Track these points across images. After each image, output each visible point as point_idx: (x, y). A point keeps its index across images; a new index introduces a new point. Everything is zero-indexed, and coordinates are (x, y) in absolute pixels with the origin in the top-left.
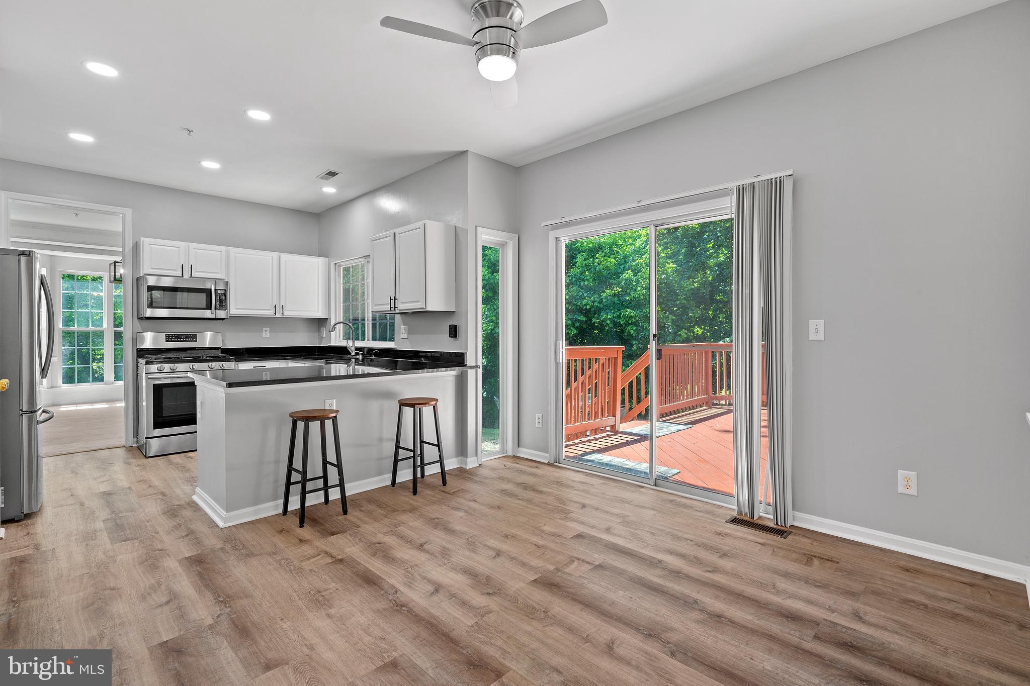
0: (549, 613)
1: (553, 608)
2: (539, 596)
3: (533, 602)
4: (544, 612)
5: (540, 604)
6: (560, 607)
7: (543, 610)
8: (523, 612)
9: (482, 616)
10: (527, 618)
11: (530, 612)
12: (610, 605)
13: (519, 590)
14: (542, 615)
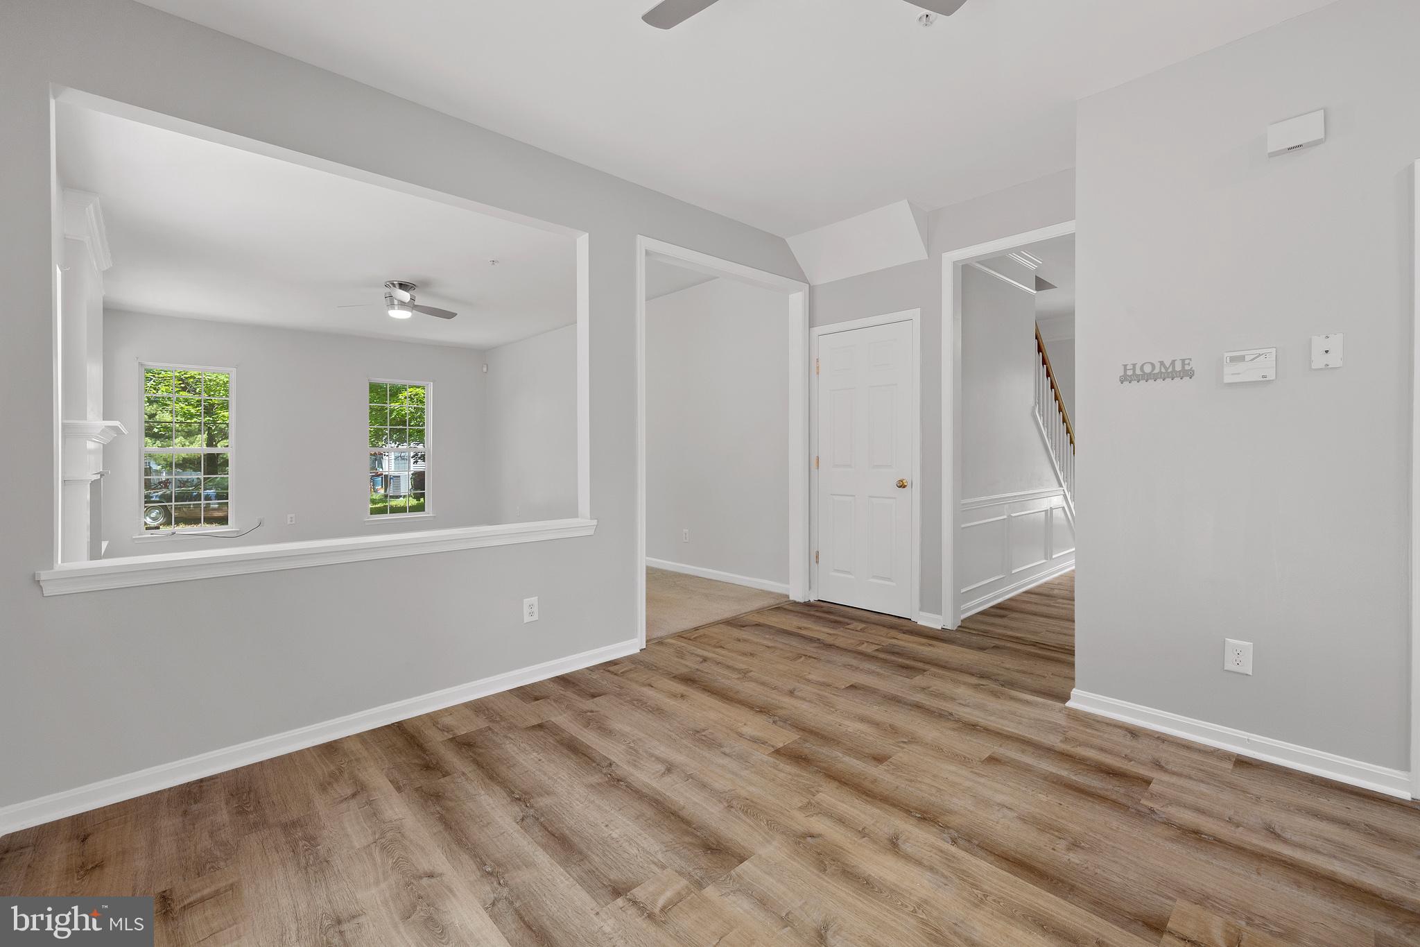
0: (726, 805)
1: (719, 812)
2: (737, 831)
3: (745, 822)
4: (732, 807)
5: (736, 818)
6: (709, 813)
7: (733, 810)
8: (759, 807)
9: (809, 803)
10: (754, 800)
11: (750, 808)
12: (643, 815)
13: (768, 841)
14: (734, 803)
